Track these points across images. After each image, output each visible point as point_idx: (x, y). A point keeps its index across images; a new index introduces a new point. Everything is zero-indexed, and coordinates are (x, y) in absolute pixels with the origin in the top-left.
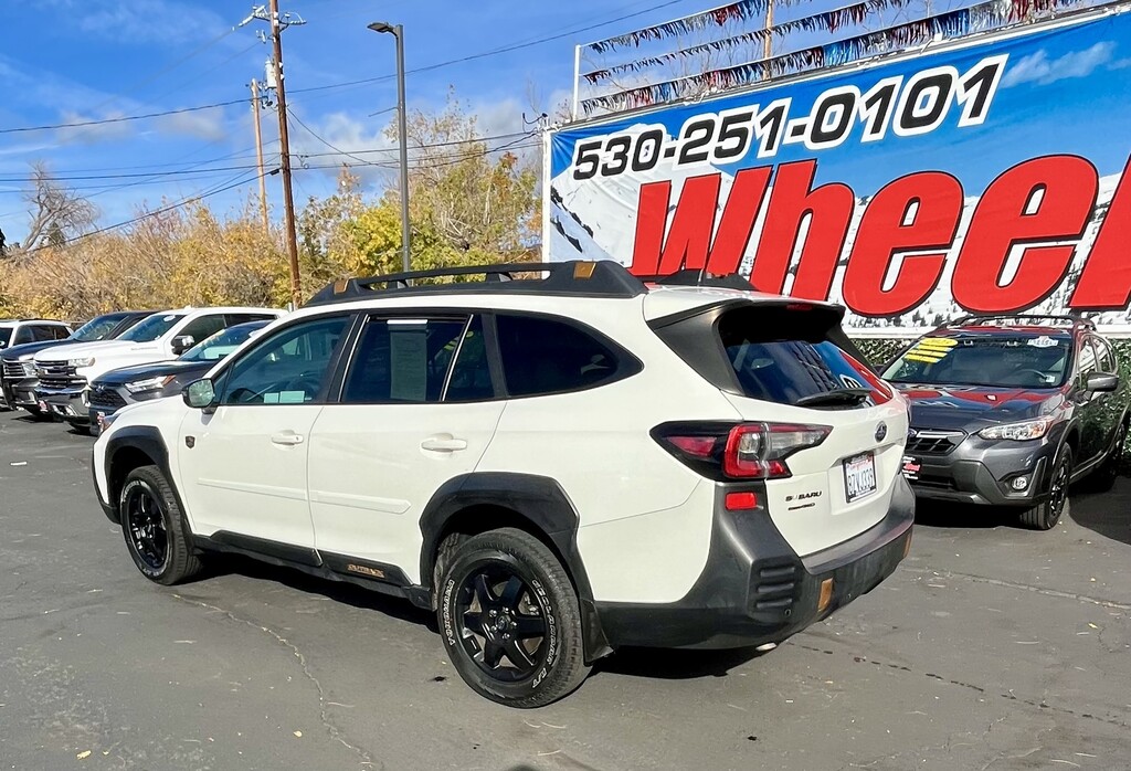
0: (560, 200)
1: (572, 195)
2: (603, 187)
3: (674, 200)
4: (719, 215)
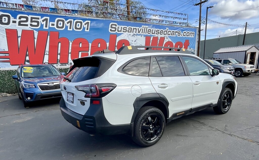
4: (36, 40)
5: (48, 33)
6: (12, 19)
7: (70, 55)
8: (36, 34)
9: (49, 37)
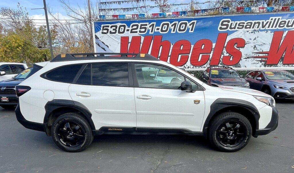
0: (98, 38)
1: (102, 38)
2: (110, 36)
3: (130, 40)
4: (141, 45)
5: (153, 37)
6: (127, 28)
7: (169, 58)
8: (143, 39)
9: (153, 41)
